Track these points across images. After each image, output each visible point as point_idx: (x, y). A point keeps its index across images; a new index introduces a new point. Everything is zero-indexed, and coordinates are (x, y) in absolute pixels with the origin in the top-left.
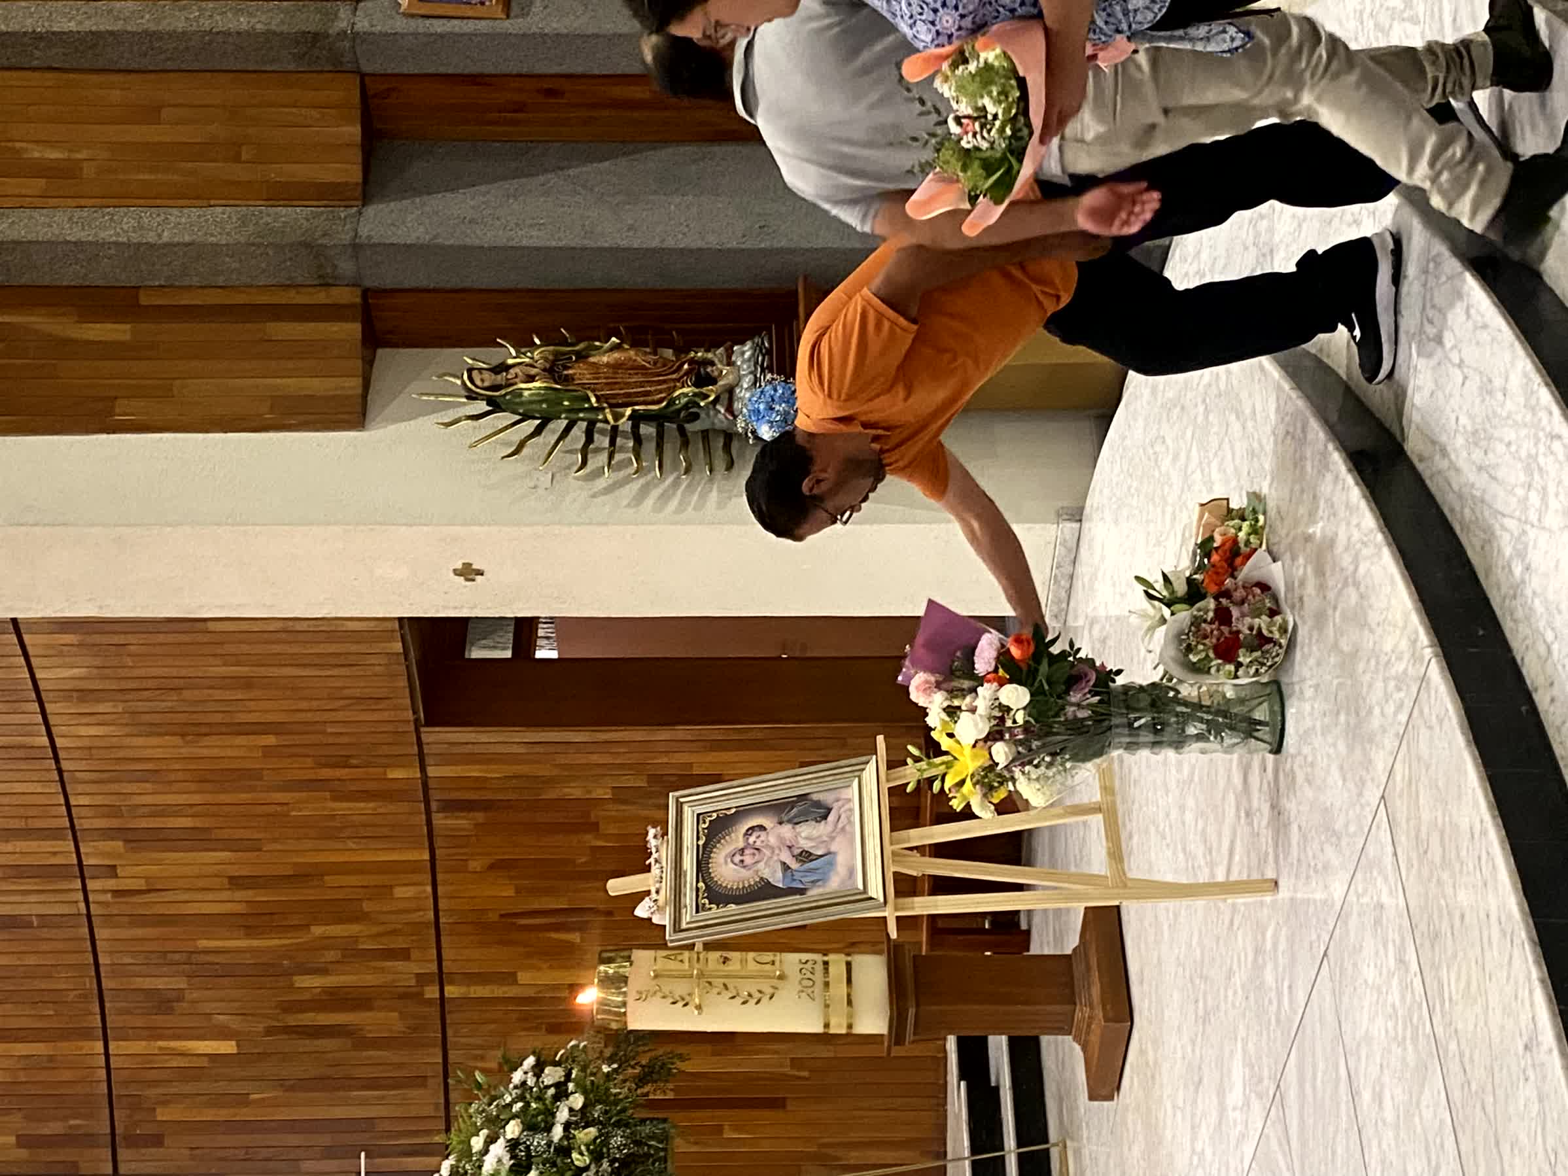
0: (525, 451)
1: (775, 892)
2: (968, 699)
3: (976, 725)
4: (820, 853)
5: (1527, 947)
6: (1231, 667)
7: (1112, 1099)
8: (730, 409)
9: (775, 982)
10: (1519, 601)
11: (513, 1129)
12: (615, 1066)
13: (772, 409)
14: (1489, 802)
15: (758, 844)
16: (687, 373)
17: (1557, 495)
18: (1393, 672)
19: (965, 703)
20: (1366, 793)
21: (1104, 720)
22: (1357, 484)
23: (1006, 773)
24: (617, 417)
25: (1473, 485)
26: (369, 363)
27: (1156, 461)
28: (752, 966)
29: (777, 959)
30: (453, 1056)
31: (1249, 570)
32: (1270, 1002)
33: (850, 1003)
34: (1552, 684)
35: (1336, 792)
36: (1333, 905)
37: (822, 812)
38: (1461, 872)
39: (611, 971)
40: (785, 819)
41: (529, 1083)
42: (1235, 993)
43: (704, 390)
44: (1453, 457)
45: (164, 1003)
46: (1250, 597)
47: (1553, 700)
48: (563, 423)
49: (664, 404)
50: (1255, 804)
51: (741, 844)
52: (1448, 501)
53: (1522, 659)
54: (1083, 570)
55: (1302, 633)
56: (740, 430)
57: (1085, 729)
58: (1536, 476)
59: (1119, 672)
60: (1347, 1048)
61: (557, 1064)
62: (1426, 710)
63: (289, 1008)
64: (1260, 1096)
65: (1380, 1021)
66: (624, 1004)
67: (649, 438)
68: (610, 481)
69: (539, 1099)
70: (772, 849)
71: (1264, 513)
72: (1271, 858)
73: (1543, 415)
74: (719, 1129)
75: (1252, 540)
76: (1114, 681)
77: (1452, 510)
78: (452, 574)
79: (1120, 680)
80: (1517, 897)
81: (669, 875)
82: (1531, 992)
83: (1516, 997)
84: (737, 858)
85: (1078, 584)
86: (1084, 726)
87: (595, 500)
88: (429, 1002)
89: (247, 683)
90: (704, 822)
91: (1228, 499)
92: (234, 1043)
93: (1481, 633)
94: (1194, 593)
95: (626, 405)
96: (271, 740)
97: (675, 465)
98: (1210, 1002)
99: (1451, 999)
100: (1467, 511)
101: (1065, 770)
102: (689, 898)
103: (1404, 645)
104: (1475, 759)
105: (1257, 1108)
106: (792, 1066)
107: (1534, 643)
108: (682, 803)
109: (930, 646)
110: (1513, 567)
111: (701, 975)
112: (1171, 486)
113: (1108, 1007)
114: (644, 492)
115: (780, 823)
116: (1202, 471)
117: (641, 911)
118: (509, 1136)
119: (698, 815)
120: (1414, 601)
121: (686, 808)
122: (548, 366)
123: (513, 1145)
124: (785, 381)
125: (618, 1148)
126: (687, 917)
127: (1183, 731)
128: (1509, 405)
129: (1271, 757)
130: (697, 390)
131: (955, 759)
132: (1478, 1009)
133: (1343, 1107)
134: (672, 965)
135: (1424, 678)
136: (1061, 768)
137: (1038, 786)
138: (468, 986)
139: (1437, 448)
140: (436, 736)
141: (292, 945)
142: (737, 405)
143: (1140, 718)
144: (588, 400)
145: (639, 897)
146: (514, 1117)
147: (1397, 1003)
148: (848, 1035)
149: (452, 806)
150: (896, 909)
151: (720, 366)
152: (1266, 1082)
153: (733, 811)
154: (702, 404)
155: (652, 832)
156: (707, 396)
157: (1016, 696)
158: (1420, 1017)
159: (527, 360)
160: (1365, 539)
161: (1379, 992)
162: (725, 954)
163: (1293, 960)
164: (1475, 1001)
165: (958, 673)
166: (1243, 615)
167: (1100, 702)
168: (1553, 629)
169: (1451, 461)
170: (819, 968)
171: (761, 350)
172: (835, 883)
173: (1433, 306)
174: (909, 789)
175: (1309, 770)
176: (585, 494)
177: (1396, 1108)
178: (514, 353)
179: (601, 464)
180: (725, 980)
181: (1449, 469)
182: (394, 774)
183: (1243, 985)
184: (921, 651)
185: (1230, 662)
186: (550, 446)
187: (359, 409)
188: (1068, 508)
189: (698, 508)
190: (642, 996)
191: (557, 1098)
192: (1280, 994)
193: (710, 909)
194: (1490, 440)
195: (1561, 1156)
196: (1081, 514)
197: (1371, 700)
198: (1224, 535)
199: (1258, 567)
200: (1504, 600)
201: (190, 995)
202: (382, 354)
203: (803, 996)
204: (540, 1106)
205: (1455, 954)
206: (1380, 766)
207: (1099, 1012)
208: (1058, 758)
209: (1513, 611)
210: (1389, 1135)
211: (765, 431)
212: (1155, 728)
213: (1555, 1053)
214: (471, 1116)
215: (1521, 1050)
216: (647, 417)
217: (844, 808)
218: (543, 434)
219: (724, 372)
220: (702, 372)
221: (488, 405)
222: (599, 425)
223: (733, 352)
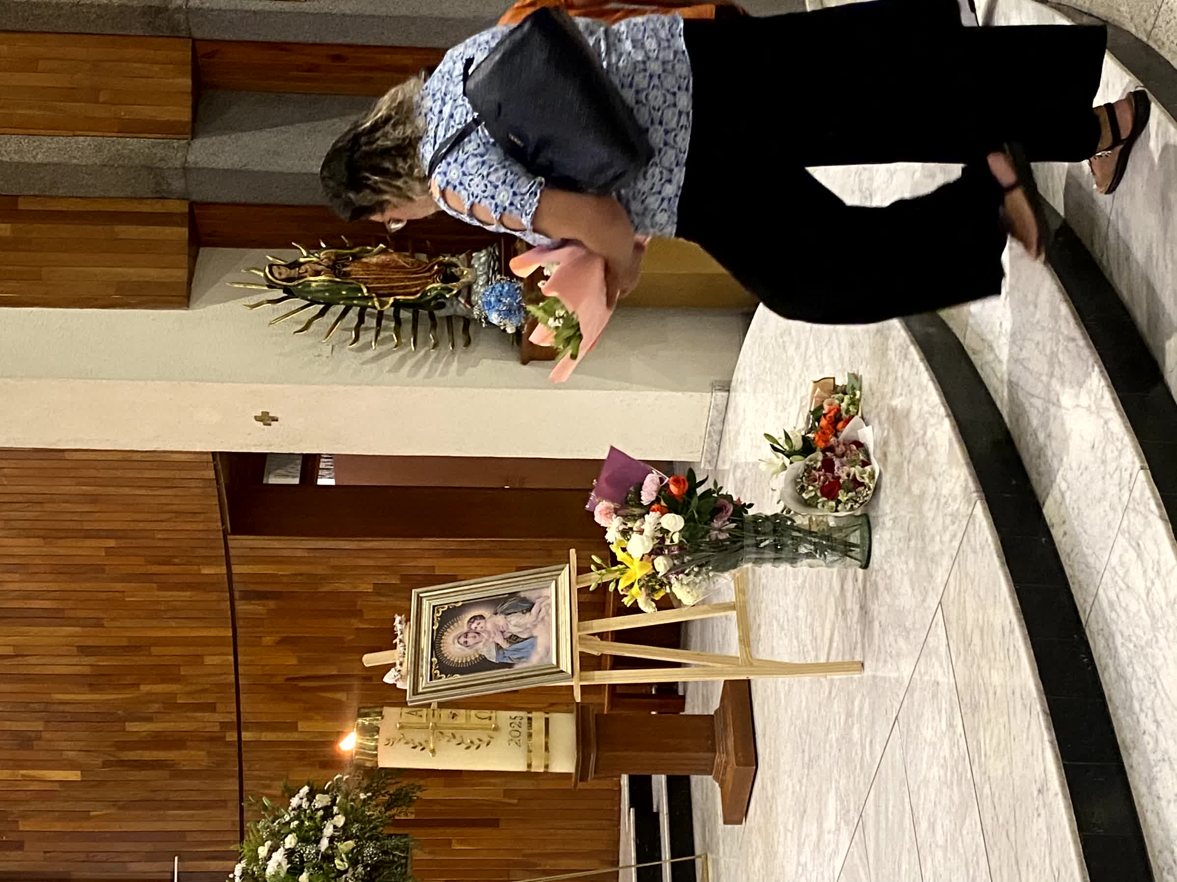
0: (313, 328)
1: (491, 666)
2: (638, 523)
3: (643, 544)
4: (525, 636)
5: (1041, 717)
6: (833, 503)
7: (741, 823)
8: (468, 301)
9: (490, 732)
10: (1042, 459)
11: (290, 841)
12: (369, 794)
13: (500, 301)
14: (1016, 609)
15: (478, 629)
16: (437, 272)
18: (949, 509)
19: (636, 525)
20: (929, 599)
21: (739, 541)
22: (927, 370)
23: (665, 581)
24: (382, 304)
25: (1011, 374)
26: (193, 258)
27: (784, 347)
28: (474, 720)
29: (493, 715)
30: (247, 785)
31: (846, 432)
32: (856, 753)
33: (547, 749)
34: (1064, 522)
35: (907, 599)
36: (903, 682)
37: (527, 606)
38: (995, 658)
39: (367, 723)
40: (500, 611)
41: (304, 806)
42: (831, 746)
43: (450, 285)
44: (997, 351)
45: (25, 741)
46: (849, 452)
47: (1065, 533)
48: (341, 308)
49: (418, 295)
50: (849, 606)
51: (466, 629)
53: (1044, 502)
54: (730, 428)
55: (886, 479)
56: (476, 317)
57: (724, 548)
58: (1057, 368)
59: (751, 505)
60: (911, 789)
61: (325, 792)
62: (972, 540)
63: (120, 746)
64: (847, 823)
65: (935, 769)
66: (376, 748)
67: (407, 320)
68: (376, 353)
69: (311, 818)
70: (489, 633)
72: (859, 646)
73: (1062, 323)
74: (449, 842)
75: (851, 409)
76: (746, 512)
77: (996, 391)
78: (254, 421)
79: (751, 512)
80: (1035, 680)
81: (410, 651)
82: (1043, 750)
83: (1032, 754)
84: (462, 640)
85: (726, 437)
86: (723, 545)
87: (364, 366)
88: (230, 744)
89: (94, 499)
90: (438, 612)
91: (834, 378)
92: (79, 773)
93: (1014, 482)
94: (807, 448)
95: (390, 295)
96: (112, 543)
97: (426, 342)
98: (813, 753)
99: (985, 754)
101: (709, 578)
102: (425, 669)
103: (958, 490)
104: (1006, 576)
105: (845, 832)
106: (505, 796)
107: (1052, 491)
108: (422, 598)
109: (611, 481)
110: (1039, 434)
111: (435, 727)
112: (794, 368)
113: (740, 754)
114: (403, 360)
115: (496, 614)
116: (817, 357)
117: (389, 679)
118: (287, 846)
119: (434, 607)
120: (965, 459)
121: (424, 600)
122: (331, 263)
123: (290, 853)
124: (510, 281)
125: (370, 856)
126: (423, 684)
127: (797, 550)
128: (1038, 316)
129: (861, 571)
130: (444, 285)
131: (627, 567)
132: (1006, 761)
133: (907, 832)
134: (414, 719)
135: (971, 516)
136: (705, 576)
137: (688, 590)
138: (261, 732)
139: (986, 345)
140: (240, 543)
141: (126, 698)
142: (474, 298)
143: (765, 540)
144: (361, 291)
145: (386, 668)
146: (291, 832)
147: (947, 756)
148: (546, 773)
149: (250, 596)
150: (581, 680)
151: (462, 268)
152: (851, 812)
153: (460, 604)
154: (448, 296)
155: (398, 618)
156: (452, 290)
157: (674, 523)
158: (964, 767)
159: (315, 259)
160: (932, 411)
161: (935, 748)
162: (454, 711)
163: (873, 722)
164: (1003, 756)
165: (631, 503)
166: (843, 465)
167: (736, 527)
168: (1066, 481)
169: (996, 355)
170: (525, 721)
171: (493, 257)
172: (535, 660)
174: (591, 589)
175: (888, 581)
176: (356, 362)
177: (945, 834)
178: (305, 253)
179: (370, 339)
180: (454, 731)
181: (994, 360)
182: (206, 571)
183: (837, 740)
184: (604, 485)
185: (832, 500)
186: (330, 327)
187: (184, 293)
188: (720, 382)
189: (442, 374)
190: (390, 742)
191: (324, 818)
192: (863, 748)
193: (441, 678)
194: (1024, 340)
195: (1063, 873)
196: (729, 386)
197: (933, 530)
198: (830, 404)
199: (854, 430)
200: (1031, 459)
201: (46, 735)
202: (205, 252)
203: (512, 743)
204: (311, 824)
205: (989, 721)
206: (939, 580)
207: (733, 759)
208: (704, 569)
209: (1038, 467)
210: (939, 854)
211: (494, 318)
212: (776, 548)
213: (1060, 796)
214: (258, 831)
215: (1035, 793)
216: (406, 305)
217: (544, 603)
218: (326, 316)
219: (465, 272)
220: (448, 272)
221: (284, 292)
222: (369, 310)
223: (472, 257)
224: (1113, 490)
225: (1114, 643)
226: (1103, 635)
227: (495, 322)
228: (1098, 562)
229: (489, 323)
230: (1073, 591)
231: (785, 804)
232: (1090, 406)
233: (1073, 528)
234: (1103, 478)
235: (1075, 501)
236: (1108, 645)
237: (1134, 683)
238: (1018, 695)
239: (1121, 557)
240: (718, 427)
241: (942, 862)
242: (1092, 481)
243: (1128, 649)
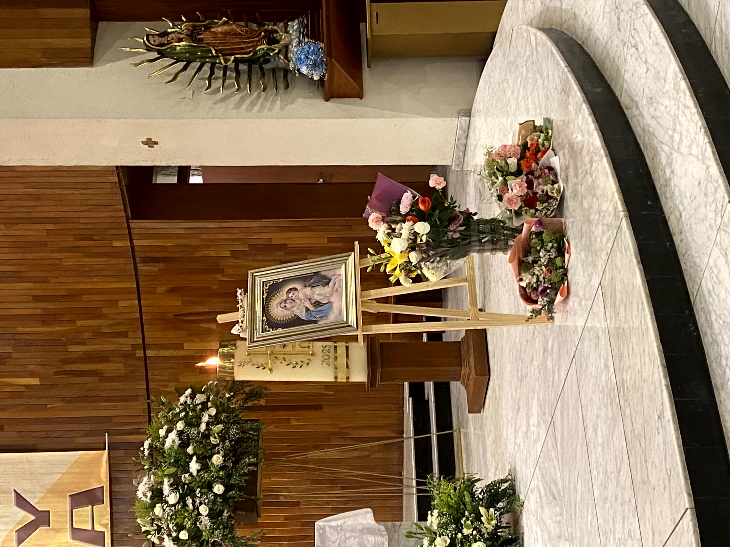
0: (179, 78)
2: (399, 225)
3: (401, 244)
4: (324, 302)
5: (661, 369)
6: (533, 211)
7: (480, 412)
8: (286, 57)
9: (309, 357)
10: (668, 188)
11: (180, 426)
12: (232, 394)
13: (308, 58)
14: (647, 294)
15: (294, 297)
16: (264, 37)
17: (686, 137)
18: (606, 221)
19: (398, 227)
20: (593, 280)
21: (467, 239)
22: (593, 122)
23: (417, 266)
24: (226, 61)
25: (649, 126)
26: (94, 30)
27: (504, 91)
28: (298, 348)
29: (311, 345)
30: (152, 385)
31: (543, 160)
32: (550, 376)
33: (347, 366)
34: (681, 233)
36: (577, 333)
37: (326, 281)
39: (226, 351)
40: (307, 285)
41: (188, 402)
42: (534, 369)
43: (272, 47)
44: (641, 109)
45: (2, 359)
46: (543, 174)
47: (682, 241)
48: (198, 64)
49: (251, 54)
51: (285, 297)
52: (638, 131)
53: (669, 218)
54: (471, 141)
55: (568, 194)
56: (291, 69)
57: (457, 244)
58: (678, 126)
59: (475, 214)
60: (583, 405)
61: (203, 393)
62: (620, 245)
63: (65, 362)
64: (545, 421)
65: (597, 393)
66: (233, 368)
67: (244, 71)
68: (224, 95)
69: (193, 410)
70: (301, 300)
71: (552, 130)
73: (681, 94)
74: (289, 421)
75: (545, 144)
76: (473, 219)
77: (640, 137)
78: (141, 144)
79: (476, 218)
80: (657, 343)
81: (248, 314)
82: (662, 391)
83: (655, 393)
84: (283, 305)
85: (468, 149)
86: (457, 242)
87: (216, 105)
88: (139, 358)
89: (37, 197)
90: (266, 286)
91: (534, 121)
92: (38, 379)
93: (649, 203)
95: (231, 55)
96: (51, 227)
97: (258, 87)
98: (524, 372)
99: (627, 388)
100: (647, 138)
101: (447, 264)
102: (259, 325)
103: (611, 209)
104: (640, 271)
105: (543, 426)
106: (325, 390)
107: (674, 210)
108: (255, 276)
109: (380, 199)
110: (666, 170)
111: (272, 353)
112: (510, 107)
113: (478, 368)
114: (241, 101)
115: (305, 287)
116: (525, 101)
117: (235, 331)
118: (178, 429)
119: (263, 282)
121: (257, 278)
122: (189, 33)
123: (180, 434)
124: (315, 43)
125: (234, 435)
126: (258, 334)
127: (507, 243)
128: (667, 86)
130: (268, 47)
131: (392, 256)
132: (639, 395)
133: (580, 434)
135: (619, 228)
136: (445, 263)
137: (433, 272)
138: (159, 350)
139: (634, 103)
140: (138, 225)
141: (66, 330)
142: (290, 55)
143: (486, 237)
144: (211, 52)
145: (234, 324)
146: (180, 420)
147: (604, 386)
148: (347, 382)
149: (148, 260)
150: (363, 331)
151: (281, 33)
152: (547, 416)
153: (281, 280)
154: (271, 54)
155: (239, 291)
156: (274, 50)
157: (423, 228)
158: (614, 395)
159: (178, 30)
160: (596, 152)
161: (597, 380)
163: (560, 357)
164: (638, 390)
165: (393, 213)
166: (539, 184)
167: (466, 229)
168: (683, 205)
169: (640, 111)
170: (332, 349)
171: (303, 25)
172: (332, 318)
173: (635, 29)
174: (369, 270)
176: (210, 103)
177: (603, 437)
178: (171, 24)
179: (218, 86)
180: (284, 356)
181: (639, 115)
182: (116, 244)
183: (538, 366)
184: (375, 202)
185: (532, 208)
186: (191, 76)
187: (90, 56)
188: (464, 110)
189: (270, 110)
190: (241, 365)
191: (202, 410)
192: (554, 373)
193: (269, 331)
194: (658, 103)
195: (673, 472)
196: (470, 113)
197: (596, 234)
198: (532, 140)
199: (548, 159)
200: (661, 187)
201: (14, 355)
202: (102, 25)
203: (324, 363)
204: (194, 414)
205: (630, 366)
206: (600, 268)
207: (473, 371)
208: (444, 258)
209: (665, 193)
210: (599, 449)
211: (304, 70)
212: (493, 242)
213: (671, 422)
214: (158, 418)
215: (656, 418)
216: (243, 61)
217: (337, 280)
218: (188, 69)
219: (283, 37)
220: (271, 36)
221: (158, 54)
222: (217, 65)
223: (288, 25)
224: (711, 215)
225: (711, 318)
226: (704, 313)
227: (305, 73)
228: (701, 263)
229: (300, 73)
230: (686, 280)
231: (506, 405)
232: (698, 155)
233: (687, 238)
234: (706, 206)
235: (688, 219)
236: (707, 319)
237: (722, 347)
238: (646, 352)
239: (716, 260)
240: (463, 141)
241: (601, 453)
242: (699, 207)
243: (719, 324)
